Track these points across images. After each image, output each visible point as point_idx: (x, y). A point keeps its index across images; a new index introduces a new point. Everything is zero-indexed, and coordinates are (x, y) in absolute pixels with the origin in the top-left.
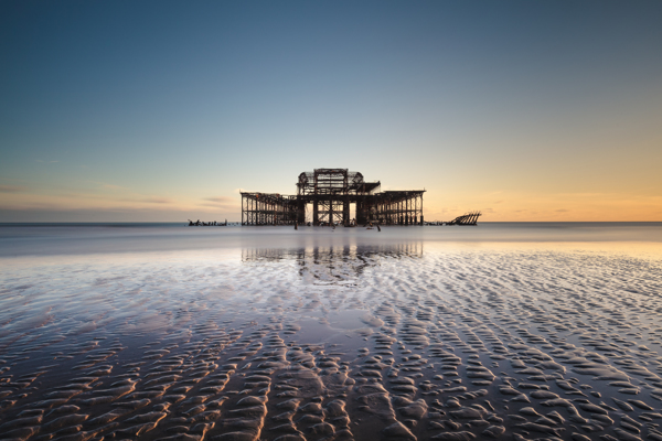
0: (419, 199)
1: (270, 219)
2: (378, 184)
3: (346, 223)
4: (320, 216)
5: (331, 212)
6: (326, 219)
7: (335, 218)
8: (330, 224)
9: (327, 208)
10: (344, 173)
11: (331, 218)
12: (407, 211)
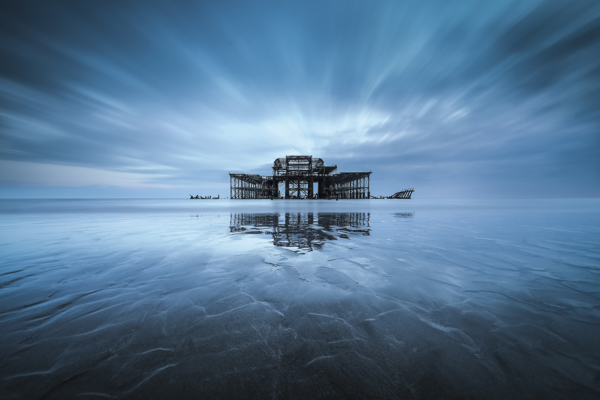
0: (366, 179)
1: (252, 194)
2: (335, 168)
3: (310, 196)
4: (290, 192)
5: (299, 189)
6: (296, 194)
7: (302, 194)
8: (299, 197)
9: (296, 186)
10: (309, 159)
11: (299, 194)
12: (357, 188)
